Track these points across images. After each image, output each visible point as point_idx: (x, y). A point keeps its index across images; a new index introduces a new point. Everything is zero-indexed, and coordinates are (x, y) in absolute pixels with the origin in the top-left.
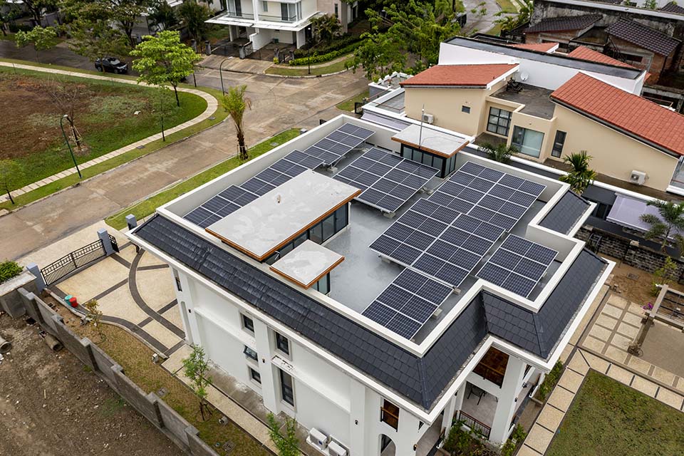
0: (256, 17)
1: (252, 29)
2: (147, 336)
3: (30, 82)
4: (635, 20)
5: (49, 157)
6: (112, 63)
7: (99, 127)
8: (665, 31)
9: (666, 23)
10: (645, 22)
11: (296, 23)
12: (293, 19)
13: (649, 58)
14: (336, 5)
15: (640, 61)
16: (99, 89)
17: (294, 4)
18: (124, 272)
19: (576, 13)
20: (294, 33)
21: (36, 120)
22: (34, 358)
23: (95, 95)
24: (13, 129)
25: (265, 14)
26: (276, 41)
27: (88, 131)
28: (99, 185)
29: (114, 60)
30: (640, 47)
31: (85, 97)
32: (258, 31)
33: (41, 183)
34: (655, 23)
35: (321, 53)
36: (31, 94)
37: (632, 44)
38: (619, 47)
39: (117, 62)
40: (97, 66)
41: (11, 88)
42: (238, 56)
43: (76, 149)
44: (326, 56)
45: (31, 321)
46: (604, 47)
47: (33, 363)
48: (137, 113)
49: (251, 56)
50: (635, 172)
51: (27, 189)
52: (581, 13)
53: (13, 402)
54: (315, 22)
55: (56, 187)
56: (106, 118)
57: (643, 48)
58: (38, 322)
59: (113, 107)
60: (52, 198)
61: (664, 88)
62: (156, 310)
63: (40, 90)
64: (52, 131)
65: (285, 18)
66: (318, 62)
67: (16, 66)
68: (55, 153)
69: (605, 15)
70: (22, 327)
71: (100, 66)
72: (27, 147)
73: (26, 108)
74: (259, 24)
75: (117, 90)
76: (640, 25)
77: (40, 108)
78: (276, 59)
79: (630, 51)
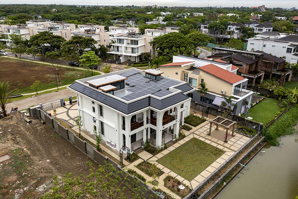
0: (123, 52)
1: (121, 55)
2: (69, 123)
3: (48, 67)
4: (243, 54)
5: (50, 84)
6: (74, 63)
7: (66, 78)
8: (252, 58)
9: (252, 55)
10: (246, 55)
11: (136, 54)
12: (135, 53)
13: (245, 65)
14: (151, 49)
15: (242, 66)
16: (68, 69)
17: (136, 48)
18: (66, 110)
19: (225, 52)
20: (136, 57)
21: (48, 75)
22: (37, 125)
23: (67, 71)
24: (40, 77)
25: (126, 51)
26: (130, 60)
27: (63, 79)
28: (63, 92)
29: (75, 62)
30: (242, 62)
31: (63, 71)
32: (123, 56)
33: (46, 90)
34: (249, 55)
35: (143, 63)
36: (47, 69)
37: (239, 61)
38: (235, 62)
39: (76, 63)
40: (69, 64)
41: (42, 68)
42: (116, 63)
43: (58, 83)
44: (144, 65)
45: (38, 118)
46: (230, 61)
47: (37, 126)
48: (79, 75)
49: (120, 64)
50: (222, 90)
51: (42, 91)
52: (226, 52)
53: (30, 133)
54: (142, 54)
55: (51, 92)
56: (69, 76)
57: (243, 62)
58: (40, 118)
59: (72, 74)
60: (49, 94)
61: (249, 74)
62: (73, 118)
63: (50, 69)
64: (52, 78)
65: (133, 52)
66: (142, 66)
67: (44, 63)
68: (52, 83)
69: (233, 53)
70: (35, 119)
71: (70, 64)
72: (44, 81)
73: (45, 73)
74: (124, 54)
75: (74, 70)
76: (244, 56)
77: (49, 73)
78: (128, 64)
79: (238, 63)
